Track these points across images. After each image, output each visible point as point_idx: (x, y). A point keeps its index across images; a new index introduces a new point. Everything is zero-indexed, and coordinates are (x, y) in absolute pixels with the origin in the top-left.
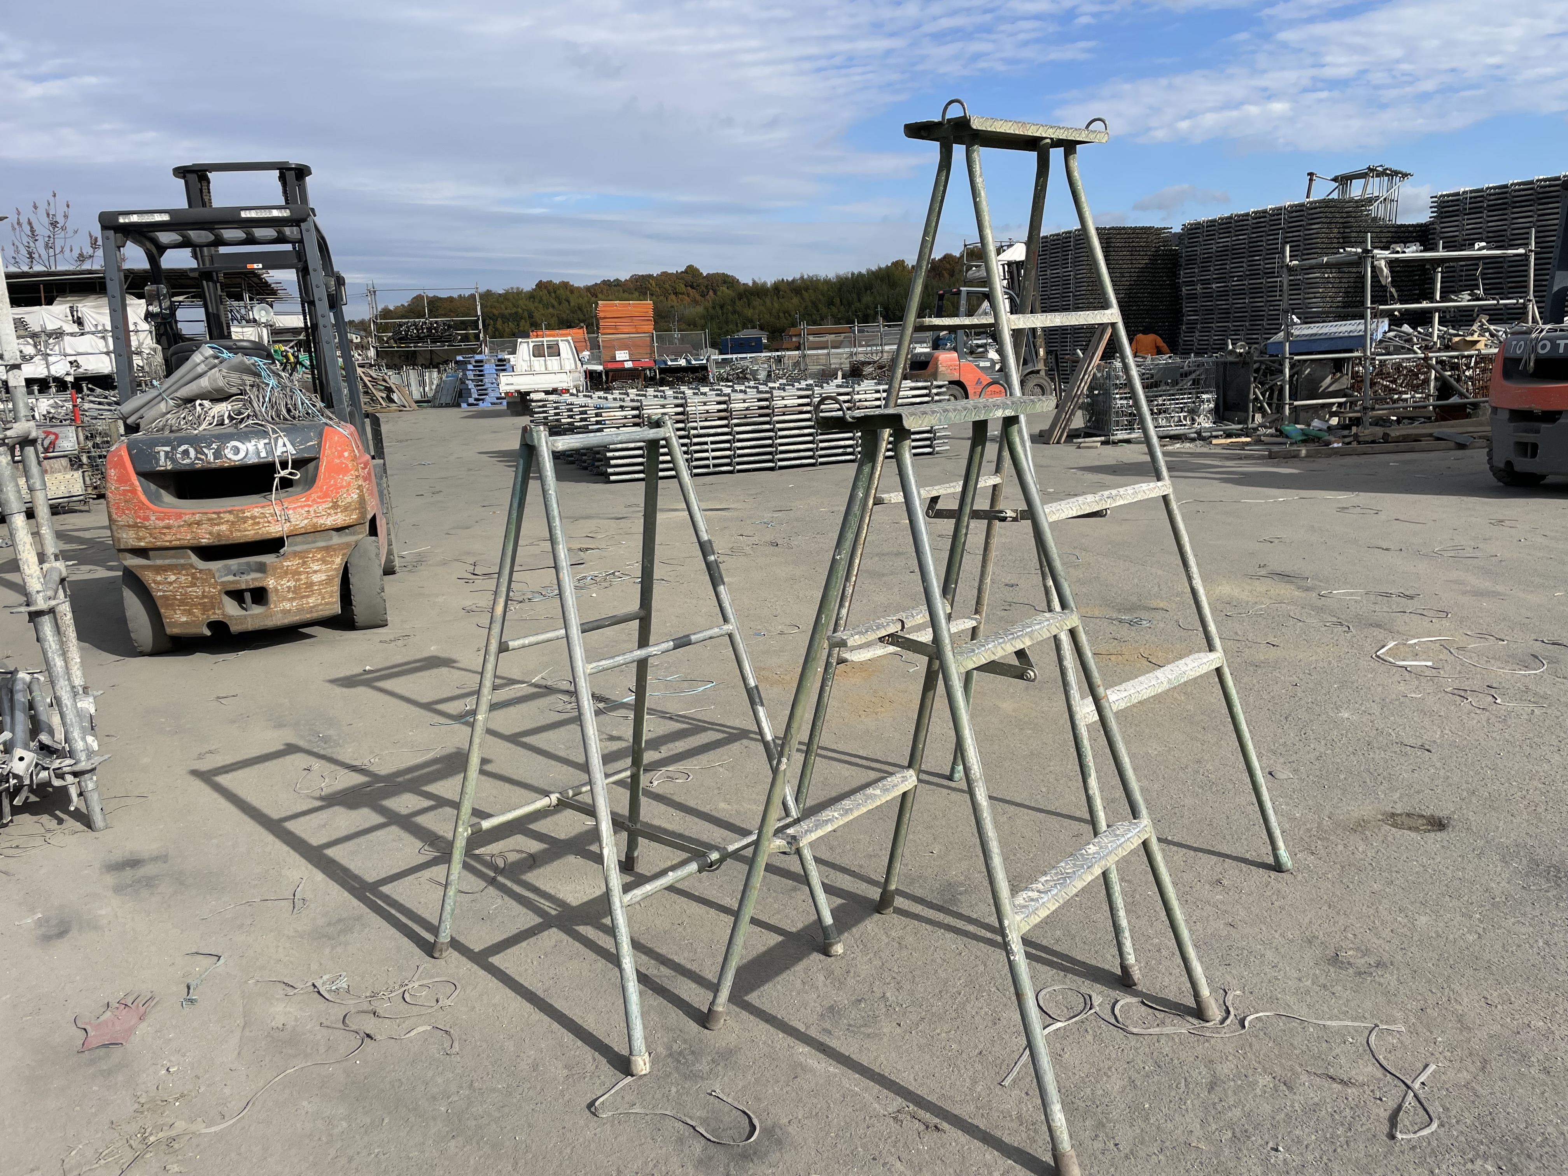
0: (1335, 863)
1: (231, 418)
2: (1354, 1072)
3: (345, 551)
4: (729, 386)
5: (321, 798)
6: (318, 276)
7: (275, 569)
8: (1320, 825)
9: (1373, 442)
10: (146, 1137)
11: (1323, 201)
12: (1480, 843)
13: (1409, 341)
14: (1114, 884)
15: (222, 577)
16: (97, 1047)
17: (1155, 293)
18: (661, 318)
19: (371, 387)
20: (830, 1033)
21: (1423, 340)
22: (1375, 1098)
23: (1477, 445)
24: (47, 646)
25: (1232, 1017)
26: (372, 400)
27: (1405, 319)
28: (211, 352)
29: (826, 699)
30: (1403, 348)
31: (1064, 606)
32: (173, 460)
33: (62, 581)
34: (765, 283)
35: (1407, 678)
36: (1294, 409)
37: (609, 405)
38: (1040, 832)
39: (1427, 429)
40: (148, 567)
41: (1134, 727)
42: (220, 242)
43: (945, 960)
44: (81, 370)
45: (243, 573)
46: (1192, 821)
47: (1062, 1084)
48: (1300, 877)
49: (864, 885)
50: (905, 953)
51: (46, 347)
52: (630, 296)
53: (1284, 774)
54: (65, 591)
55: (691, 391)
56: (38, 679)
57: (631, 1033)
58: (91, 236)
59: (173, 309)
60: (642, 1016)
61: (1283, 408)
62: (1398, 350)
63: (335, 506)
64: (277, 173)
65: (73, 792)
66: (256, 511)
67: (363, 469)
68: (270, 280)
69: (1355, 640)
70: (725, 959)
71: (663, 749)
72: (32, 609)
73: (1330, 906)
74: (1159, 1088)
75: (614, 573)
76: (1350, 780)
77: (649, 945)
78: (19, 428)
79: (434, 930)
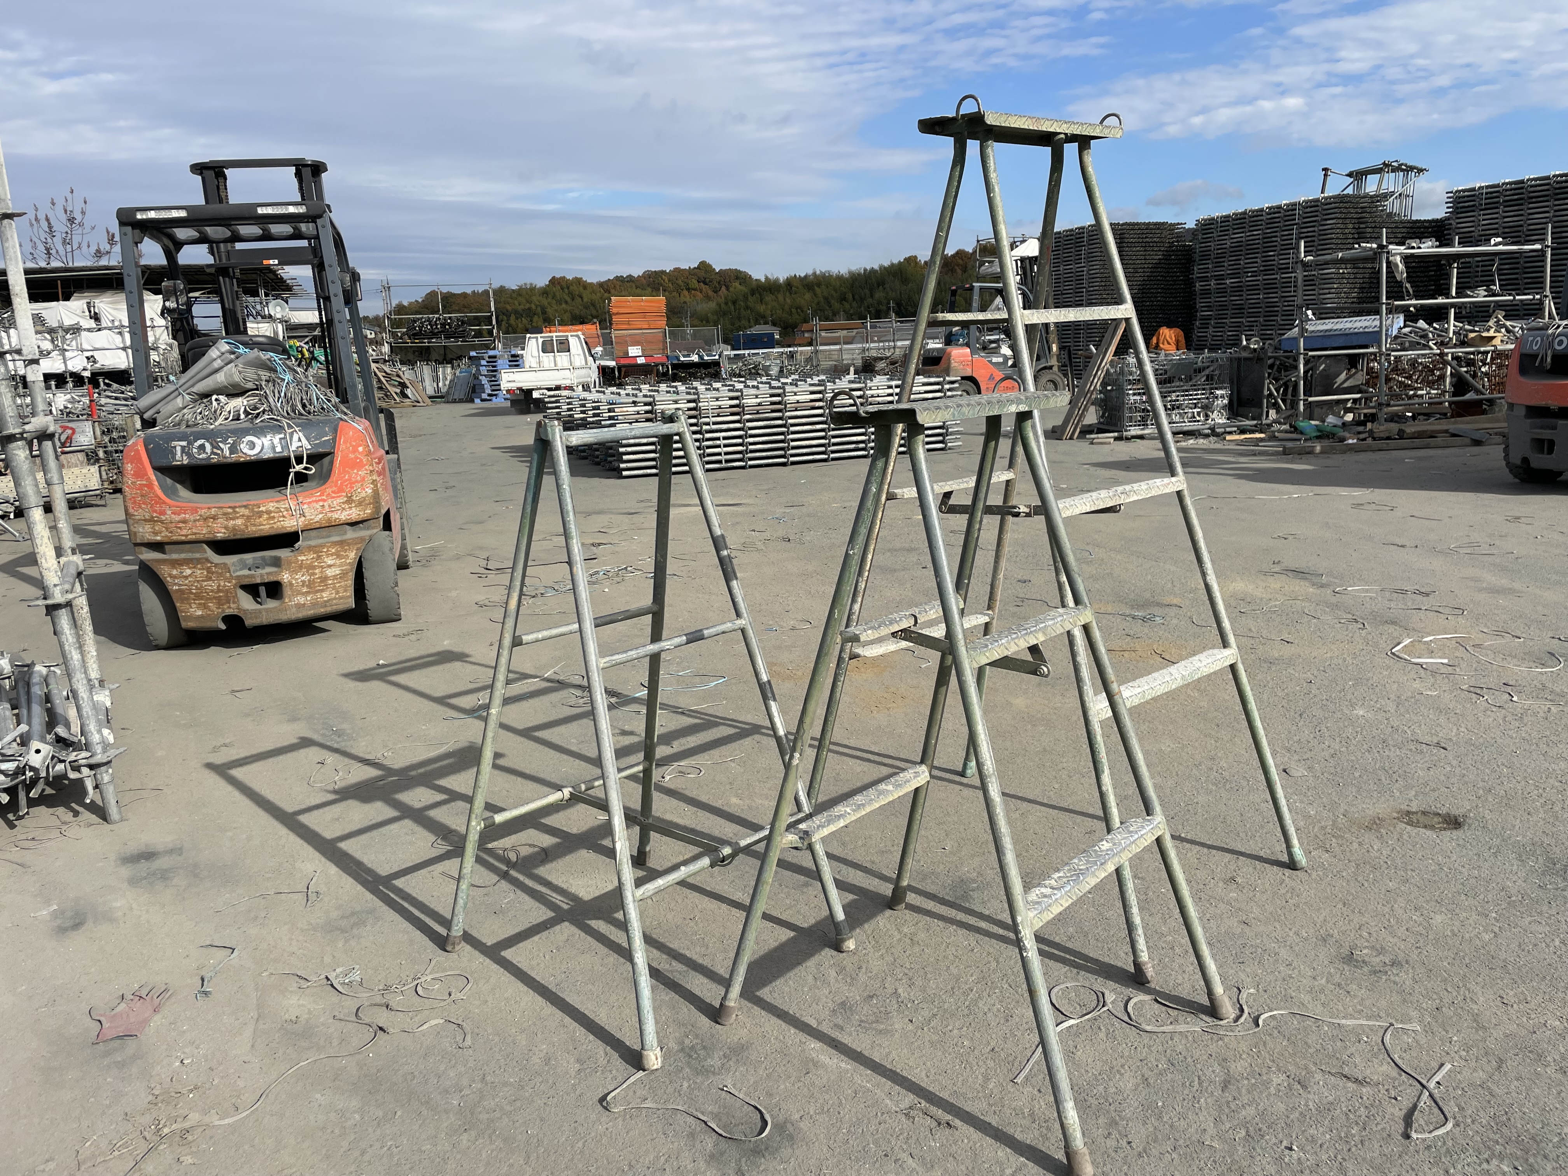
0: (1350, 861)
1: (247, 413)
2: (1368, 1072)
3: (360, 546)
4: (742, 382)
5: (335, 792)
6: (333, 272)
7: (289, 563)
8: (1334, 822)
9: (1388, 438)
10: (160, 1129)
11: (1338, 196)
12: (1497, 842)
13: (1425, 337)
14: (1128, 882)
15: (237, 571)
16: (112, 1039)
17: (1169, 289)
18: (674, 314)
19: (385, 382)
20: (842, 1029)
21: (1439, 336)
22: (1390, 1098)
23: (1494, 441)
24: (63, 638)
25: (1245, 1015)
26: (386, 395)
27: (1421, 315)
28: (227, 347)
29: (838, 694)
30: (1419, 344)
31: (1077, 601)
32: (190, 455)
33: (79, 574)
34: (777, 279)
35: (1423, 675)
36: (1309, 405)
37: (622, 401)
38: (1052, 828)
39: (1444, 425)
40: (164, 561)
41: (1147, 724)
42: (236, 238)
43: (957, 957)
44: (97, 365)
45: (258, 568)
46: (1206, 819)
47: (1075, 1082)
48: (1314, 875)
49: (876, 881)
50: (917, 949)
51: (63, 343)
52: (643, 292)
53: (1298, 771)
54: (82, 585)
55: (704, 387)
56: (55, 672)
57: (643, 1027)
58: (108, 232)
59: (189, 304)
60: (654, 1010)
61: (1298, 404)
62: (1414, 346)
63: (349, 501)
64: (293, 169)
65: (89, 785)
66: (271, 506)
67: (378, 463)
68: (285, 276)
69: (1370, 637)
70: (737, 954)
71: (676, 744)
72: (49, 602)
73: (1344, 905)
74: (1172, 1086)
75: (626, 568)
76: (1365, 777)
77: (662, 940)
78: (36, 423)
79: (447, 923)
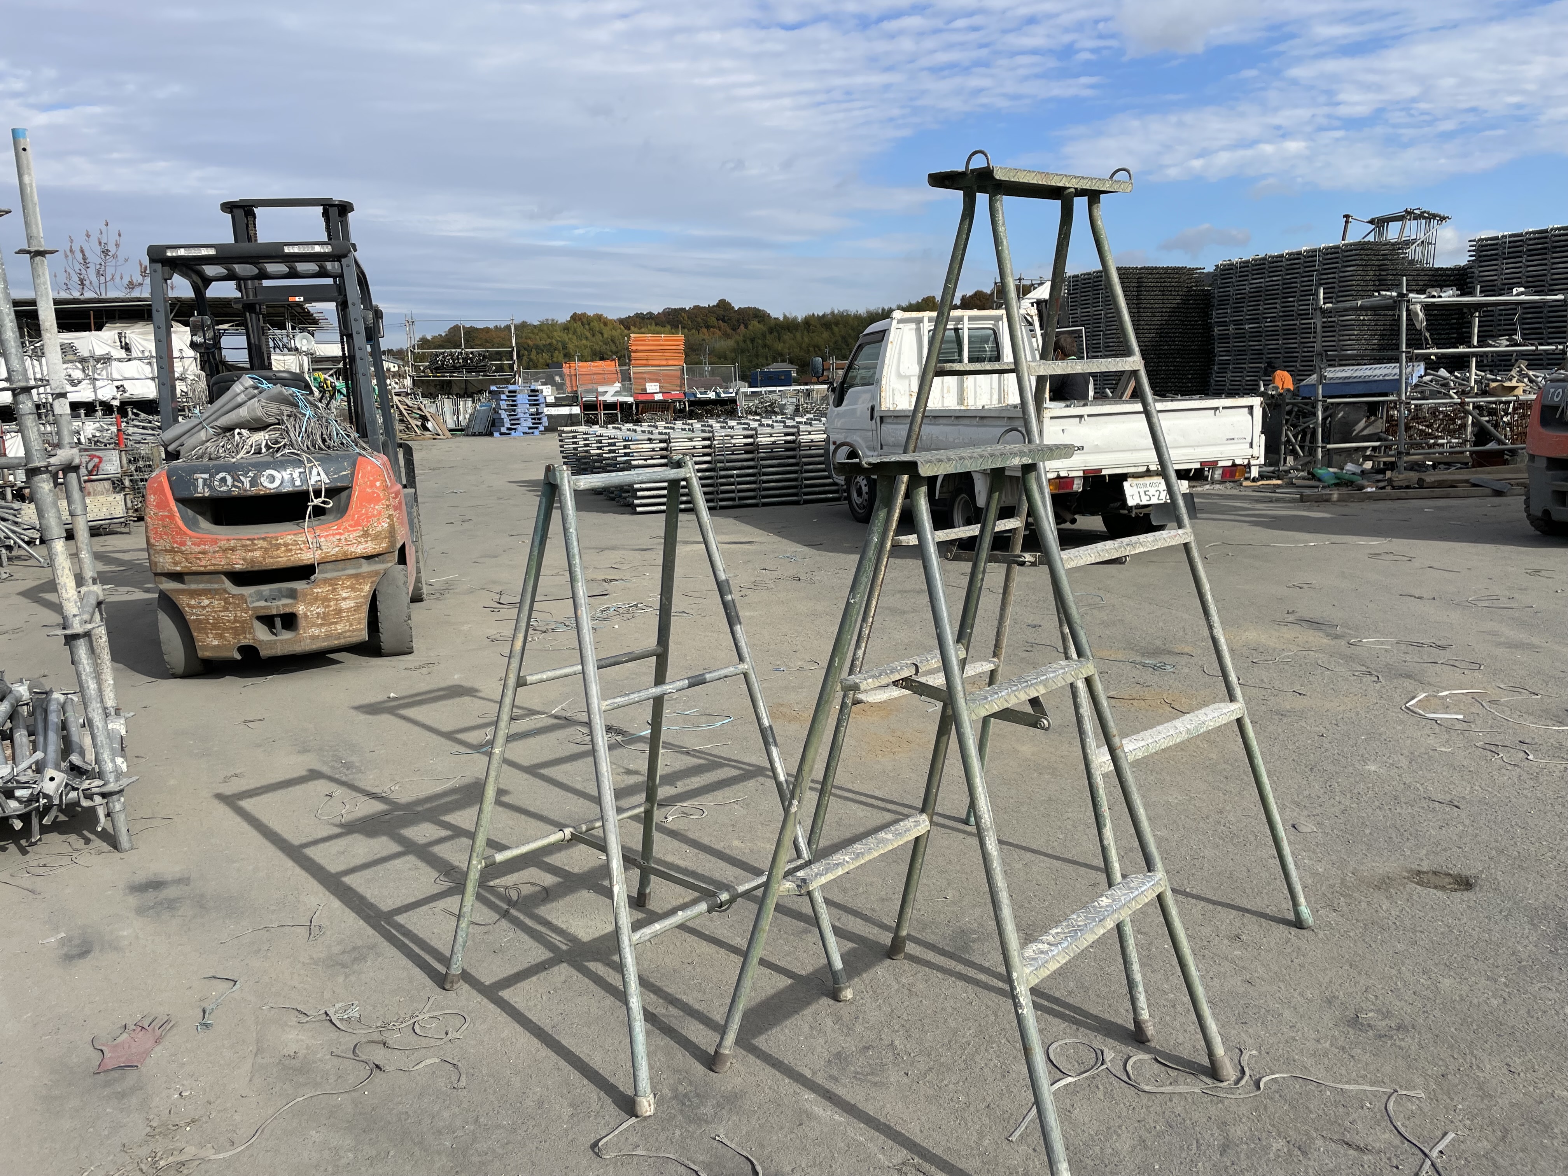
0: (1358, 921)
1: (268, 447)
2: (1370, 1139)
3: (374, 579)
4: (757, 420)
5: (341, 825)
6: (356, 310)
7: (305, 595)
8: (1343, 880)
9: (1408, 487)
10: (156, 1161)
11: (1359, 243)
12: (1509, 904)
13: (1446, 385)
14: (1128, 937)
15: (253, 602)
16: (113, 1069)
17: (1186, 333)
18: (692, 352)
19: (406, 415)
20: (837, 1080)
21: (1460, 384)
22: (1392, 1166)
23: (1515, 492)
24: (81, 668)
25: (1247, 1077)
26: (407, 428)
27: (1443, 363)
28: (251, 382)
29: (841, 740)
30: (1439, 392)
31: (1080, 654)
32: (211, 487)
33: (99, 604)
34: (795, 319)
35: (1437, 731)
36: (1327, 453)
37: (638, 438)
38: (1055, 879)
39: (1464, 475)
40: (182, 592)
41: (1155, 775)
42: (264, 275)
43: (955, 1009)
44: (127, 395)
45: (274, 599)
46: (1212, 873)
47: (1071, 1141)
48: (1321, 934)
49: (876, 930)
50: (914, 1000)
51: (94, 372)
52: (663, 329)
53: (1308, 827)
54: (101, 614)
55: (719, 425)
56: (72, 699)
57: (637, 1073)
58: (141, 265)
59: (217, 338)
60: (648, 1056)
61: (1316, 451)
62: (1434, 395)
63: (366, 534)
64: (320, 209)
65: (101, 813)
66: (289, 539)
67: (394, 498)
68: (312, 310)
69: (1384, 691)
70: (733, 1001)
71: (679, 784)
72: (68, 632)
73: (1351, 965)
74: (1170, 1149)
75: (636, 605)
76: (1375, 835)
77: (658, 984)
78: (63, 455)
79: (446, 962)
